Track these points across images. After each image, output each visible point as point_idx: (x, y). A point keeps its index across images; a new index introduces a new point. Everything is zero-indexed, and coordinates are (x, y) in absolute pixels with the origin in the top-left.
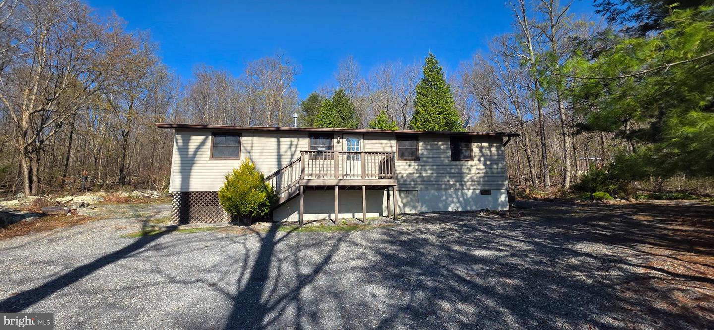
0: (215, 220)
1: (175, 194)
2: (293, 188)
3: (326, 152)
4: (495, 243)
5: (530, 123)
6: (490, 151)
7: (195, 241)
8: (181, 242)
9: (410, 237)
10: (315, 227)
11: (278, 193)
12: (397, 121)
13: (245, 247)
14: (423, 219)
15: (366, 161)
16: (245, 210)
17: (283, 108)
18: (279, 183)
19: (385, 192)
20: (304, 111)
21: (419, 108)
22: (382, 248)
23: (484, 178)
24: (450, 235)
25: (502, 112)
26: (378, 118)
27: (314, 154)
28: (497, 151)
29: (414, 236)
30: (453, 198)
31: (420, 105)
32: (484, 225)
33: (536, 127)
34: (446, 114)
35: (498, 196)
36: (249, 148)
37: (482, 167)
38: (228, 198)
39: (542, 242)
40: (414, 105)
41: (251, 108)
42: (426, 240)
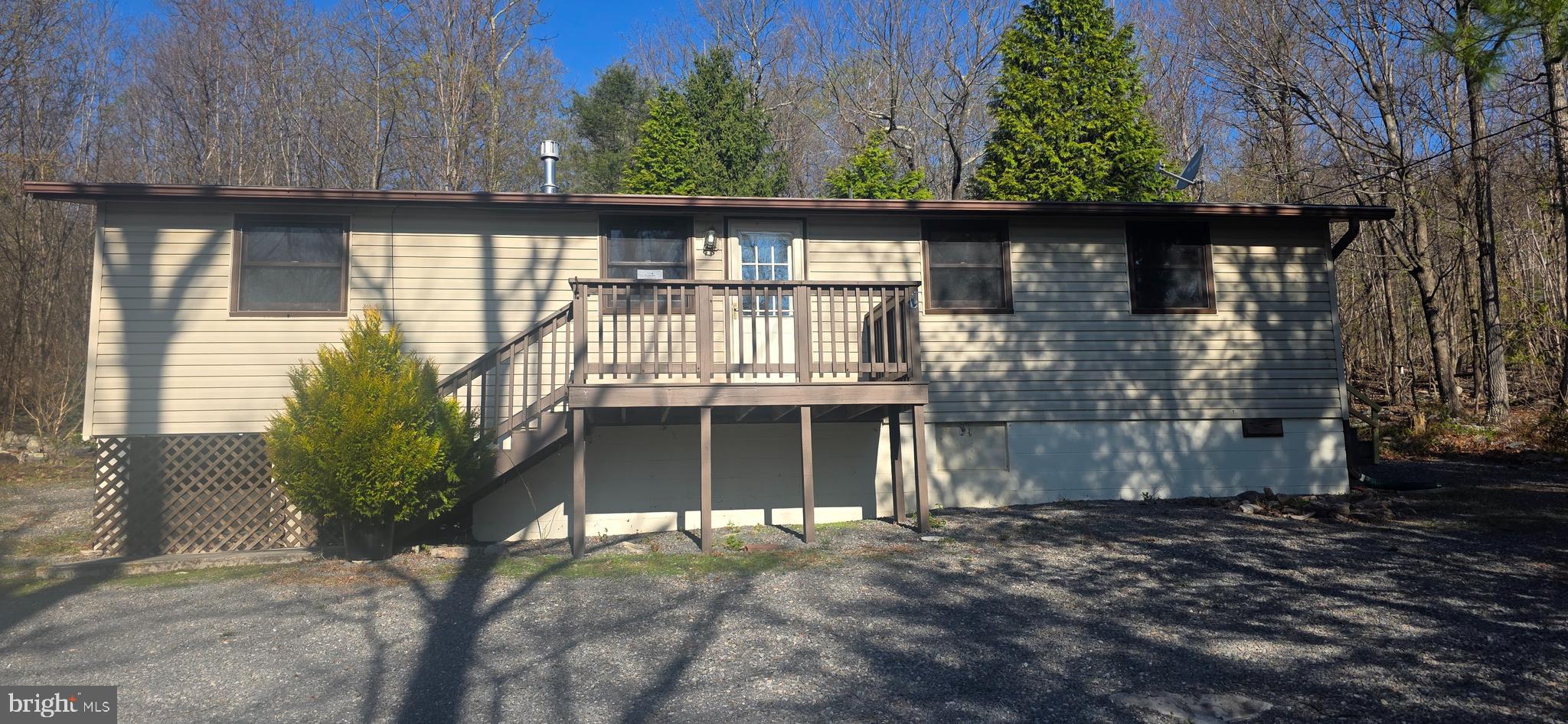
0: (258, 539)
1: (105, 447)
2: (546, 417)
3: (664, 286)
4: (1296, 613)
5: (1434, 166)
6: (1282, 275)
7: (183, 617)
8: (134, 619)
9: (978, 593)
10: (626, 559)
11: (492, 436)
12: (928, 168)
13: (370, 635)
14: (1025, 528)
15: (814, 316)
16: (369, 499)
17: (504, 124)
18: (493, 397)
19: (885, 430)
20: (581, 135)
21: (1012, 118)
22: (873, 634)
23: (1256, 374)
24: (1122, 584)
25: (1326, 128)
26: (859, 159)
27: (622, 291)
28: (1309, 273)
29: (991, 589)
30: (1139, 450)
31: (1015, 106)
32: (1254, 548)
33: (1457, 183)
34: (1112, 139)
35: (1310, 444)
36: (378, 273)
37: (1249, 335)
38: (302, 456)
39: (1474, 612)
40: (993, 105)
41: (381, 125)
42: (1035, 604)
